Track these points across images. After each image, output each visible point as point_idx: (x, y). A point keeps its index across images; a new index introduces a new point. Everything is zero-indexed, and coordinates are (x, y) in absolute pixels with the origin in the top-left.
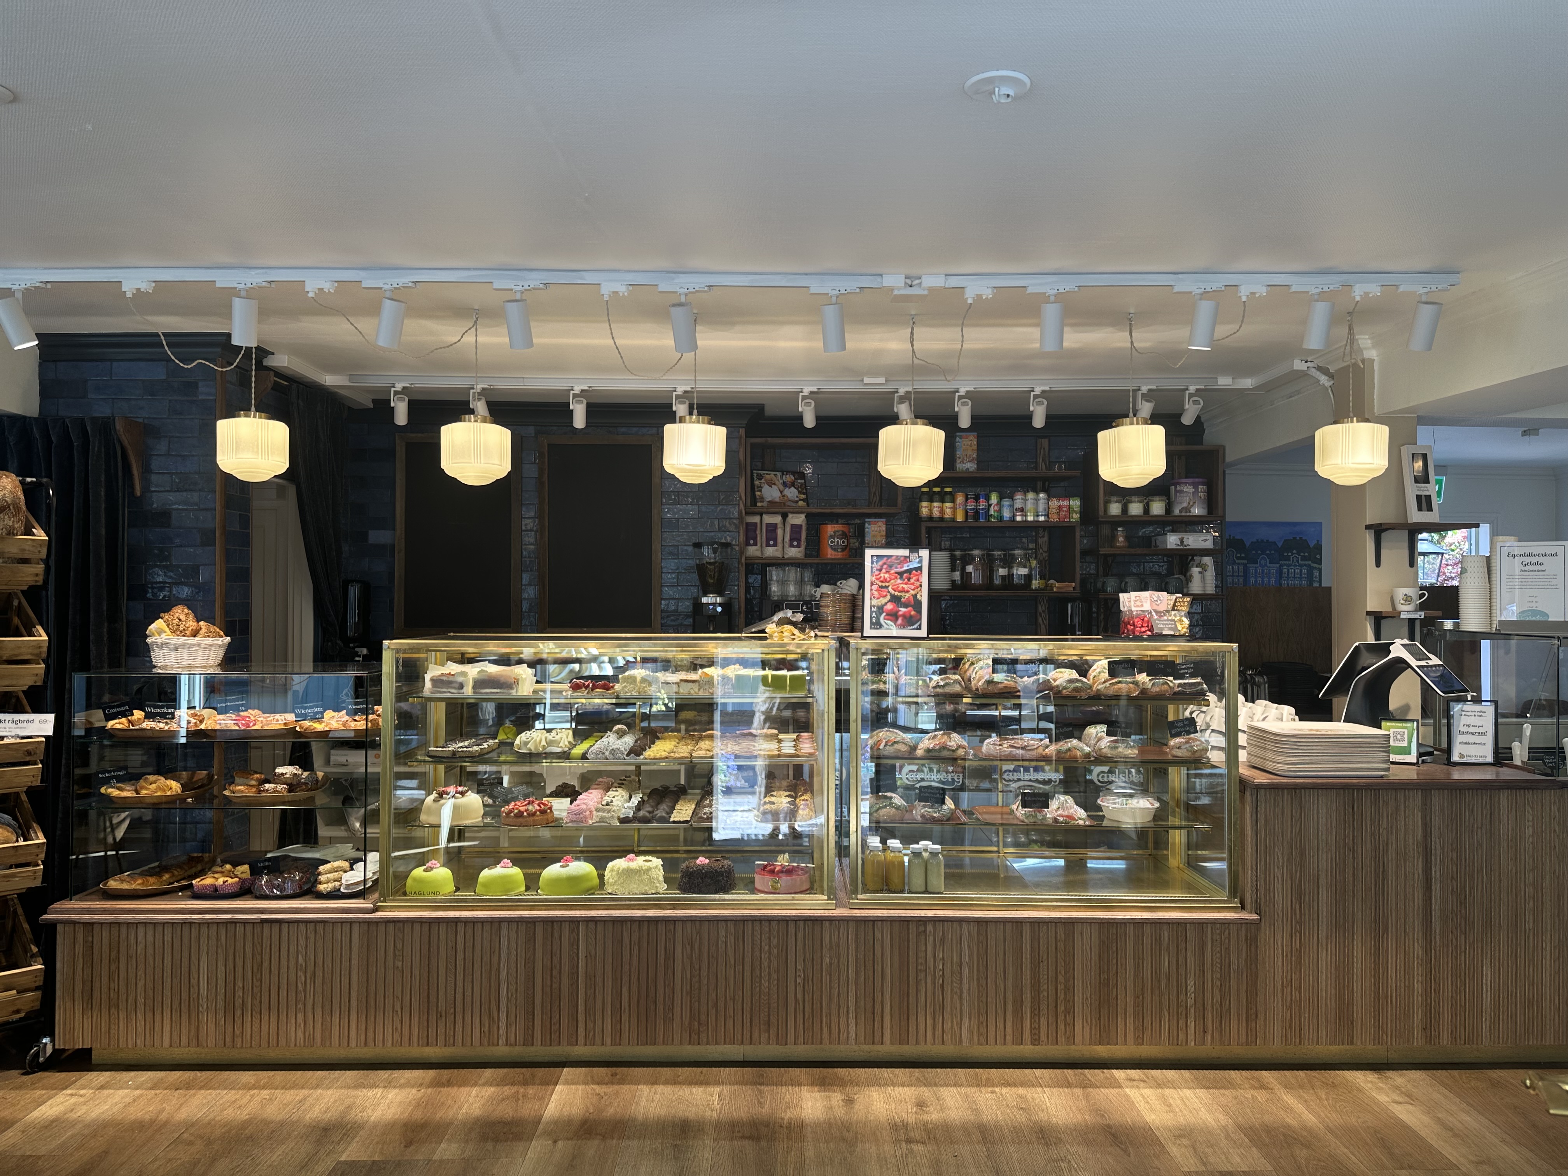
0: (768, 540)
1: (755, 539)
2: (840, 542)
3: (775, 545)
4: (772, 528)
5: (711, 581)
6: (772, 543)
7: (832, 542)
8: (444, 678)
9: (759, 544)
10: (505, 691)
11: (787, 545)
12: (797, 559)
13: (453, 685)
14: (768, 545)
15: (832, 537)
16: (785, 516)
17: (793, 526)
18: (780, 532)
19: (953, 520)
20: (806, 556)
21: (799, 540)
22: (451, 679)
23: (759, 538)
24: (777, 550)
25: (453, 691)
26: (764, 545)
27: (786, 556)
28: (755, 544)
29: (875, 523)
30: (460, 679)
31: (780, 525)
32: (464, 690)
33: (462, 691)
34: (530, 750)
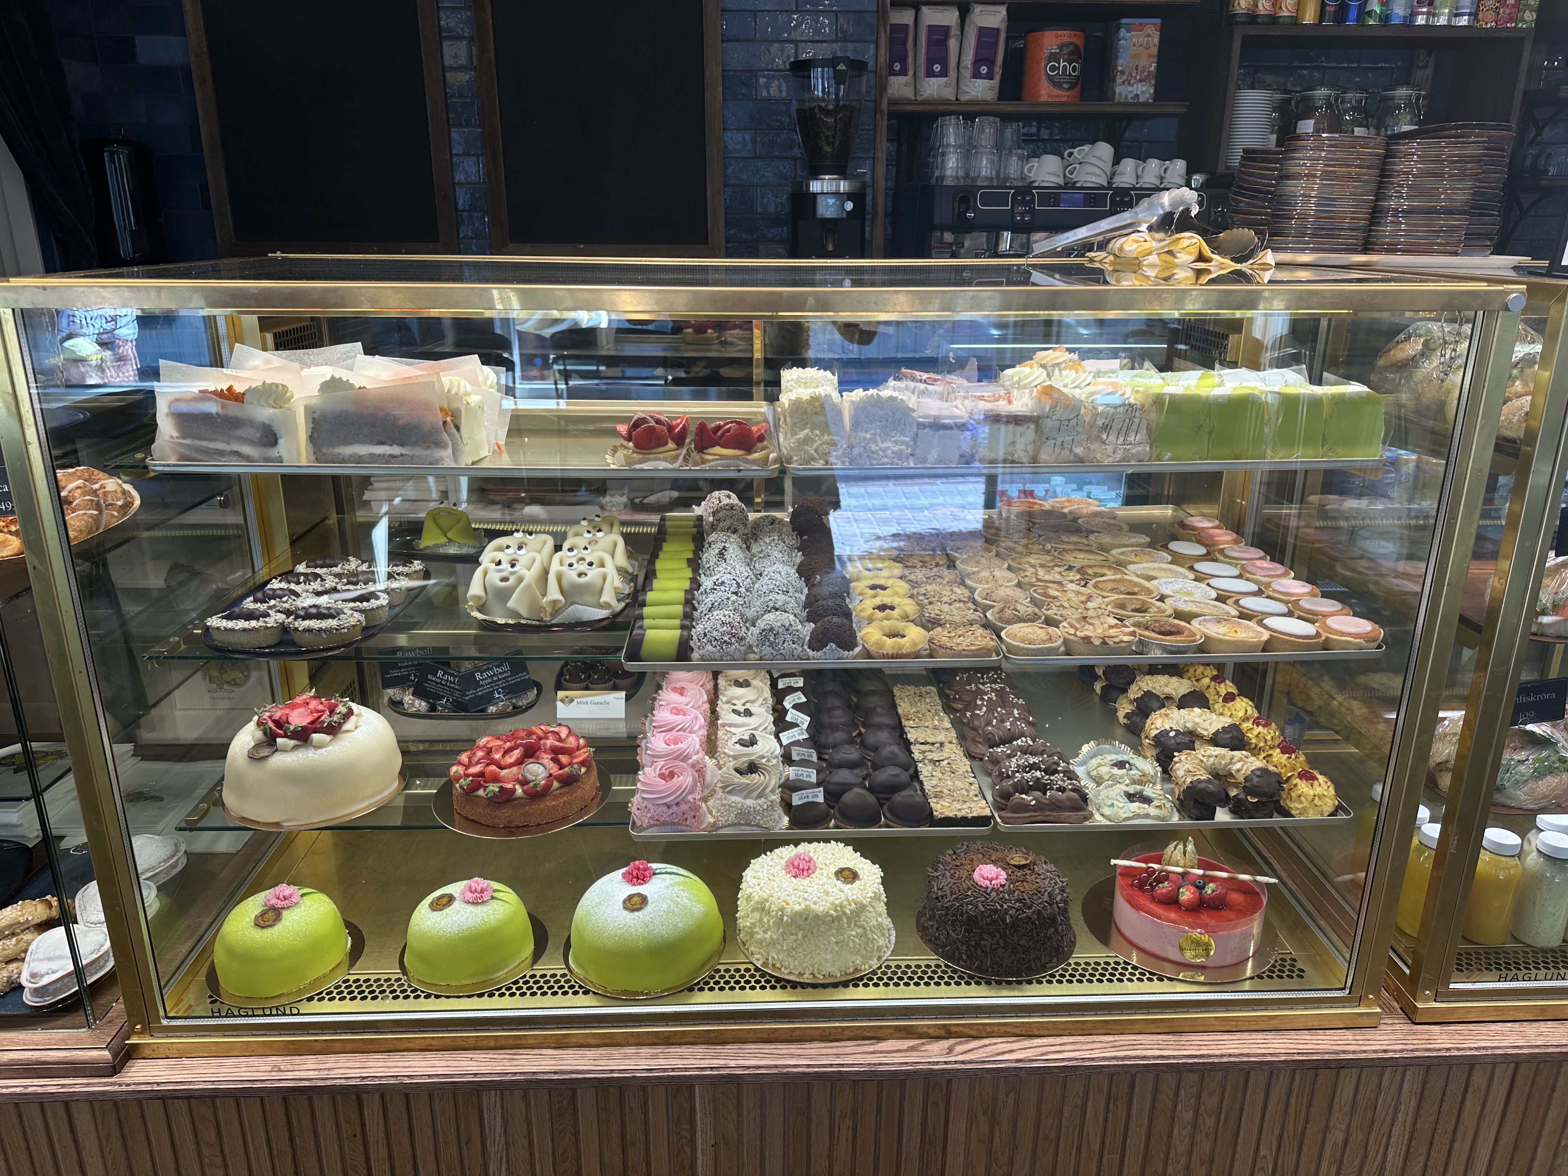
0: (930, 63)
1: (903, 60)
2: (1069, 69)
3: (944, 73)
4: (939, 35)
5: (828, 149)
6: (937, 68)
7: (1053, 68)
8: (212, 407)
9: (911, 73)
10: (417, 451)
11: (967, 73)
12: (985, 103)
13: (243, 432)
14: (930, 74)
15: (1053, 57)
16: (964, 13)
17: (983, 32)
18: (953, 43)
19: (1295, 21)
20: (1001, 98)
21: (991, 63)
22: (233, 409)
23: (910, 60)
24: (946, 85)
25: (246, 450)
26: (922, 72)
27: (964, 98)
28: (903, 72)
29: (1141, 28)
30: (264, 413)
31: (955, 31)
32: (283, 448)
33: (273, 452)
34: (515, 614)
